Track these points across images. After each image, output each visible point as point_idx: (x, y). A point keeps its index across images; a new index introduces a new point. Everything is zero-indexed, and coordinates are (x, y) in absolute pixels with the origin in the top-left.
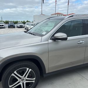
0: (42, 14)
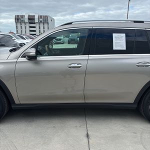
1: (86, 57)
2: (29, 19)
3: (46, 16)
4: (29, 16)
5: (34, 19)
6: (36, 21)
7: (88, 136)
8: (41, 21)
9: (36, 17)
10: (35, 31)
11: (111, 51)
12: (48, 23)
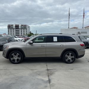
0: (69, 28)
1: (46, 43)
2: (16, 27)
3: (25, 25)
4: (16, 25)
5: (18, 27)
6: (20, 27)
7: (47, 65)
8: (22, 28)
9: (20, 26)
10: (19, 33)
11: (53, 42)
12: (26, 29)
